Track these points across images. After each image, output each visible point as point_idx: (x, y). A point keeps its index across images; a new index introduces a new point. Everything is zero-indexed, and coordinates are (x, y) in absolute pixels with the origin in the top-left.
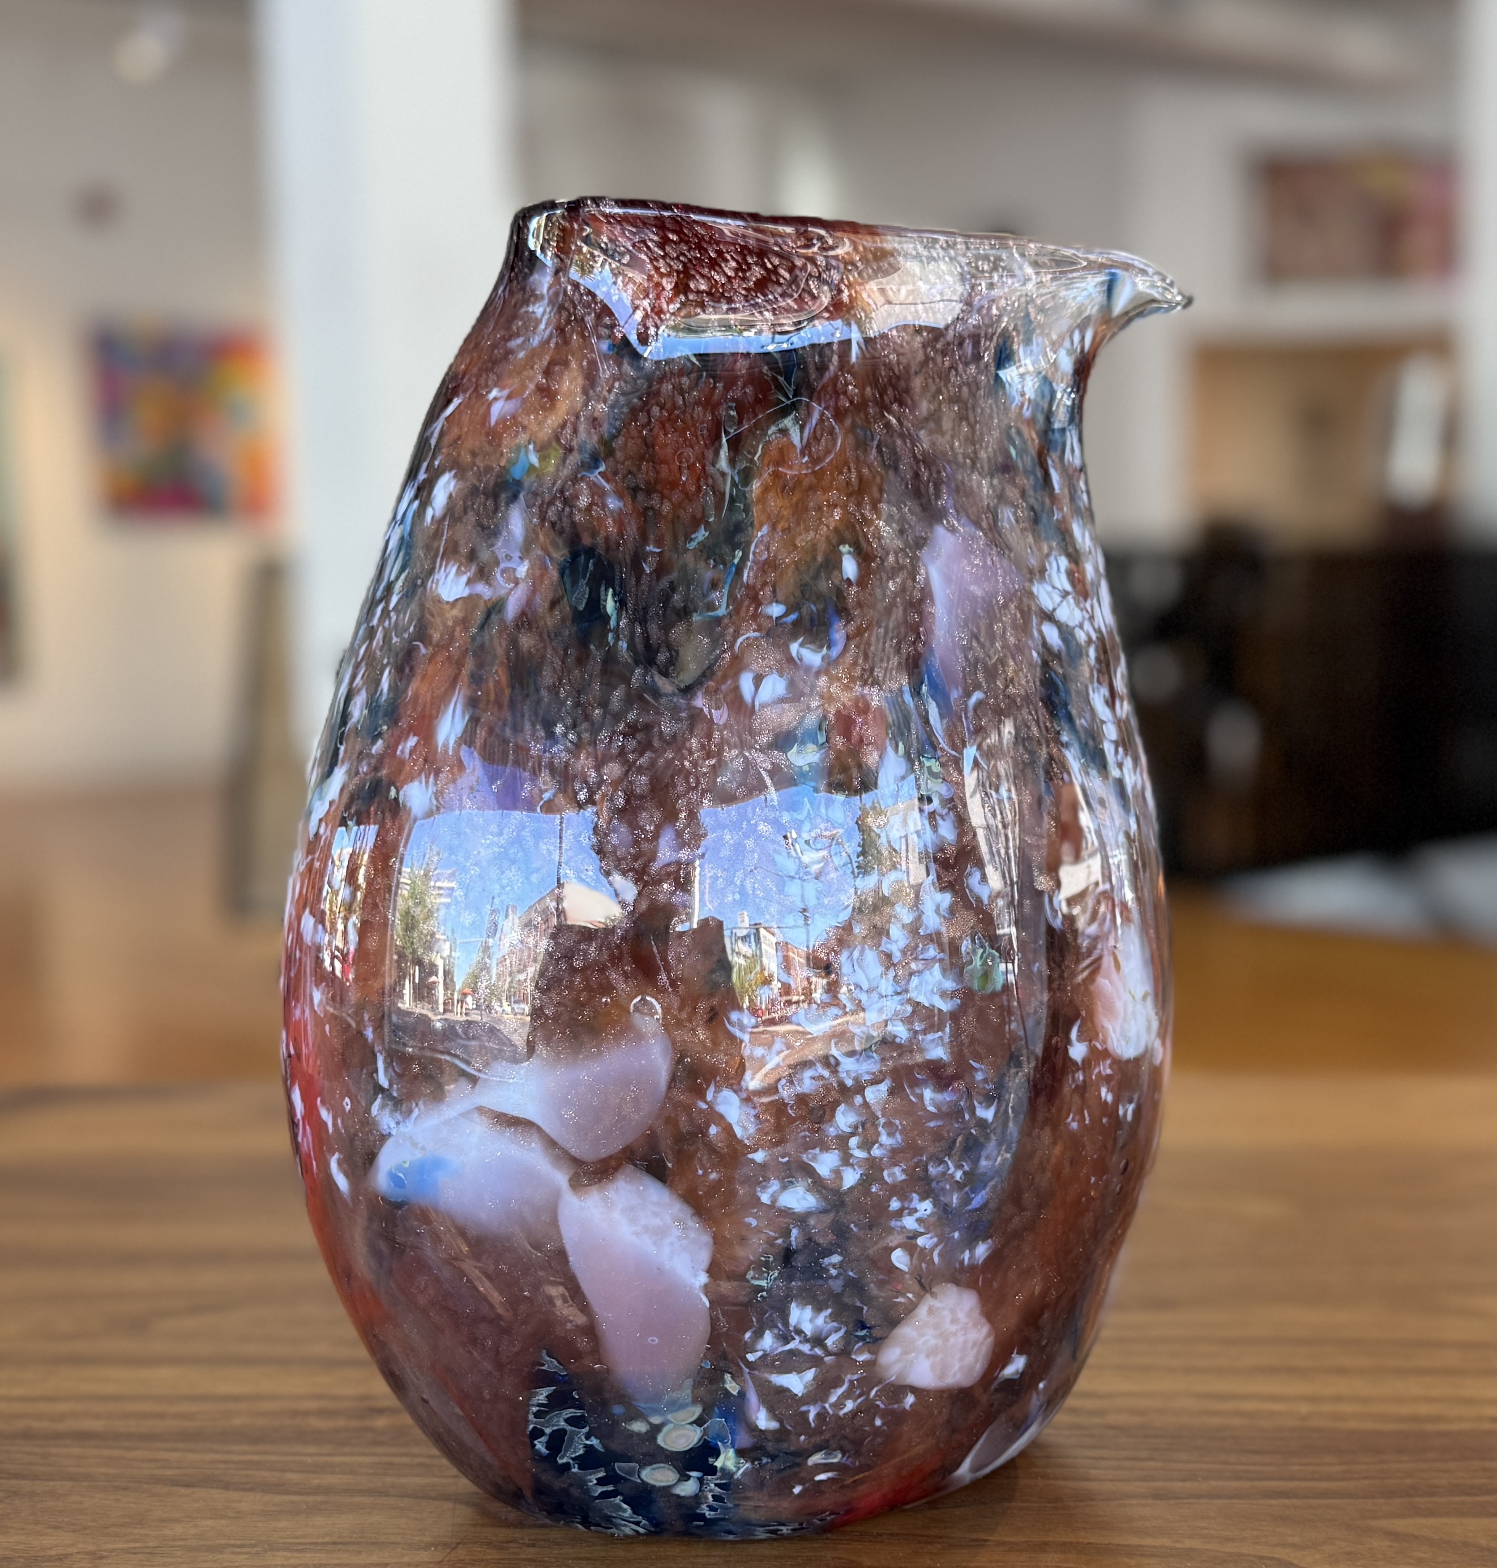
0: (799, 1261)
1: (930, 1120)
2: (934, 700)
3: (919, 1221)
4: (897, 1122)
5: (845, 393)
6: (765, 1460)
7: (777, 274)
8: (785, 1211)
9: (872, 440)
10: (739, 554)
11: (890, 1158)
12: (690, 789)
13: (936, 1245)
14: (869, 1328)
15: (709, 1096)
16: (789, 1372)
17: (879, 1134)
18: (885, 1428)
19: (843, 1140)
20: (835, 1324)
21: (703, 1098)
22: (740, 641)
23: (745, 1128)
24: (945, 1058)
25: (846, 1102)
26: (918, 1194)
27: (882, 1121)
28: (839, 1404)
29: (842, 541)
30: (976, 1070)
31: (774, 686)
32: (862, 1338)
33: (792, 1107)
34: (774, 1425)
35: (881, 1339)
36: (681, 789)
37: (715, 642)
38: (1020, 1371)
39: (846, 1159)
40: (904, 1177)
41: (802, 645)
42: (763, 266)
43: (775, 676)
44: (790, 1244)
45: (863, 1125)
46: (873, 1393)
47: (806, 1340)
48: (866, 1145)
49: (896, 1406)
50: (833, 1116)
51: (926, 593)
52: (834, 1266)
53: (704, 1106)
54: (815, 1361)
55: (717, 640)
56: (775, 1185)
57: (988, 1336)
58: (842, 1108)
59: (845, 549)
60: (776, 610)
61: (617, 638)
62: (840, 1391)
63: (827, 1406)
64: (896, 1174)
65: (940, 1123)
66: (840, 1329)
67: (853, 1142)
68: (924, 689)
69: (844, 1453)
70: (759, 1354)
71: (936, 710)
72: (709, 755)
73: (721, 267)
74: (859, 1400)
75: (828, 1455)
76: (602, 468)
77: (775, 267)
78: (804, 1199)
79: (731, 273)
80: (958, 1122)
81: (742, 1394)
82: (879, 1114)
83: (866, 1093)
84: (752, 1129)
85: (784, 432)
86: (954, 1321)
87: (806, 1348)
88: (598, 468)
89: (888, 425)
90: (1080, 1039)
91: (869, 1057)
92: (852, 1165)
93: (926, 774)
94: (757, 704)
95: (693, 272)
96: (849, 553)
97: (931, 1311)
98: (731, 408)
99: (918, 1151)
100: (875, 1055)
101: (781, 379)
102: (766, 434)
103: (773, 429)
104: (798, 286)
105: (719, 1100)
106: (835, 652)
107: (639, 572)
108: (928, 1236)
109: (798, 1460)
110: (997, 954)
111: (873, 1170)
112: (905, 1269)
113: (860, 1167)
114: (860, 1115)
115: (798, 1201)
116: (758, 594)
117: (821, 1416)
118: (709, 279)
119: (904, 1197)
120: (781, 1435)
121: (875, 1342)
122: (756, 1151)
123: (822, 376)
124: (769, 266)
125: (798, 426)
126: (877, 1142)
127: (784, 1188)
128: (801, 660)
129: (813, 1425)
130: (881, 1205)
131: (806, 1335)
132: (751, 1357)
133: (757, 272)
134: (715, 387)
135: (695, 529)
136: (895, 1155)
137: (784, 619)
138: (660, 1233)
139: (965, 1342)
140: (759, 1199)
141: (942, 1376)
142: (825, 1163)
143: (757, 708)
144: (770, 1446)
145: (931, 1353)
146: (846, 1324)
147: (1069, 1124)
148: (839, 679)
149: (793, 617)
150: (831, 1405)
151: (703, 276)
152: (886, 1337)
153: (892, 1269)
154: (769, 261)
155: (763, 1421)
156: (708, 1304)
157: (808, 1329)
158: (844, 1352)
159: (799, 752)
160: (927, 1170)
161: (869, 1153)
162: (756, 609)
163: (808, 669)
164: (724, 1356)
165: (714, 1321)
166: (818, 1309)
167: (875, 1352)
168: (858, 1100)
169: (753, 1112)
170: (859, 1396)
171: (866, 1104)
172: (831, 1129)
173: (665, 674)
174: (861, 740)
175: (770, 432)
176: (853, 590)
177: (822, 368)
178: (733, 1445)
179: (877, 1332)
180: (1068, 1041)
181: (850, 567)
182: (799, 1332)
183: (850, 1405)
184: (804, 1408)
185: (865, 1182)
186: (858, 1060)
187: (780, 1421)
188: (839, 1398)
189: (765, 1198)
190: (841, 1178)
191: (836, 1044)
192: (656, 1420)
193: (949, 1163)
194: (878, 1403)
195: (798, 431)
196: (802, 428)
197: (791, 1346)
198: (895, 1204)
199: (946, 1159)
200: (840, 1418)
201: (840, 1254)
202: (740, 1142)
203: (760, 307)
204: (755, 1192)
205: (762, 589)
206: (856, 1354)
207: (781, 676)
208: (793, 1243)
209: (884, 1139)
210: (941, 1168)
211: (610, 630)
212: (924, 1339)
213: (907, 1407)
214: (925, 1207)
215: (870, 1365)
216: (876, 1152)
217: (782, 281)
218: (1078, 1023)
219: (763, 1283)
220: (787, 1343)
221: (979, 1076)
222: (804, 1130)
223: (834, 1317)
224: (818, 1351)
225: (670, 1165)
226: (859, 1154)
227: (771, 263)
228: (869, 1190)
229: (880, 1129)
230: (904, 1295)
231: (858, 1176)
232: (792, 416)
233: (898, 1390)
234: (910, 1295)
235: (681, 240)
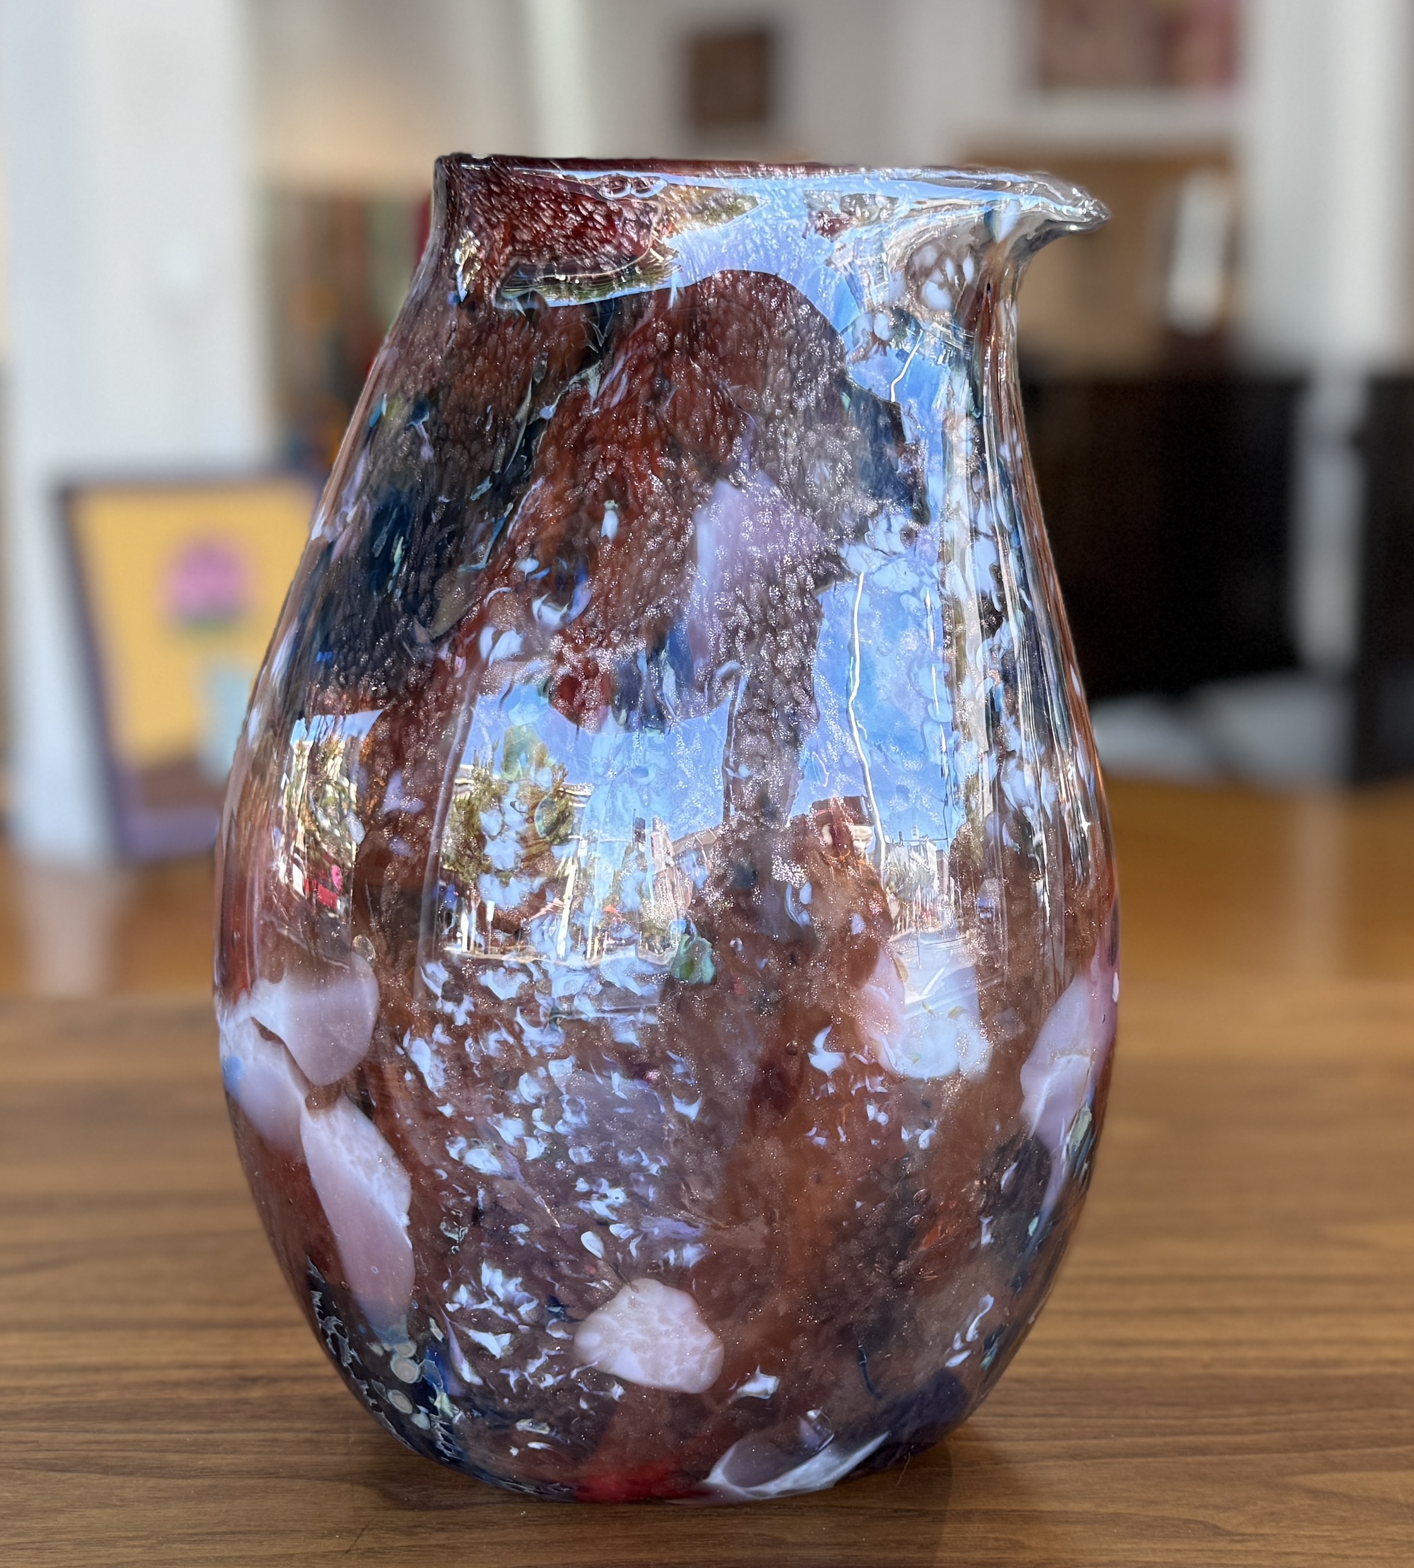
0: (487, 1223)
1: (620, 1106)
2: (672, 667)
3: (610, 1207)
4: (583, 1102)
5: (654, 341)
6: (476, 1414)
7: (594, 220)
8: (470, 1170)
9: (670, 390)
10: (510, 506)
11: (575, 1137)
12: (420, 739)
13: (633, 1237)
14: (563, 1306)
15: (406, 1044)
16: (486, 1331)
17: (563, 1111)
18: (592, 1412)
19: (526, 1110)
20: (526, 1294)
21: (400, 1044)
22: (491, 594)
23: (435, 1080)
24: (637, 1043)
25: (528, 1071)
26: (608, 1180)
27: (566, 1097)
28: (539, 1375)
29: (609, 496)
30: (675, 1062)
31: (511, 642)
32: (557, 1315)
33: (477, 1067)
34: (477, 1380)
35: (577, 1320)
36: (413, 739)
37: (469, 595)
38: (771, 1392)
39: (530, 1129)
40: (591, 1160)
41: (544, 603)
42: (578, 213)
43: (513, 633)
44: (477, 1203)
45: (547, 1098)
46: (574, 1374)
47: (498, 1303)
48: (552, 1118)
49: (602, 1393)
50: (516, 1084)
51: (689, 554)
52: (522, 1235)
53: (401, 1052)
54: (511, 1328)
55: (471, 594)
56: (461, 1143)
57: (713, 1345)
58: (525, 1077)
59: (610, 504)
60: (528, 566)
61: (395, 587)
62: (538, 1363)
63: (526, 1374)
64: (582, 1155)
65: (630, 1111)
66: (532, 1300)
67: (537, 1113)
68: (663, 655)
69: (552, 1427)
70: (457, 1306)
71: (673, 678)
72: (439, 708)
73: (539, 216)
74: (560, 1378)
75: (536, 1423)
76: (426, 418)
77: (590, 213)
78: (489, 1161)
79: (549, 222)
80: (651, 1113)
81: (446, 1341)
82: (563, 1090)
83: (550, 1066)
84: (441, 1084)
85: (584, 382)
86: (664, 1320)
87: (499, 1311)
88: (421, 418)
89: (691, 375)
90: (827, 1047)
91: (553, 1030)
92: (536, 1137)
93: (647, 744)
94: (491, 659)
95: (516, 222)
96: (614, 509)
97: (633, 1304)
98: (543, 358)
99: (607, 1136)
100: (559, 1029)
101: (596, 327)
102: (567, 384)
103: (575, 378)
104: (615, 231)
105: (414, 1048)
106: (575, 612)
107: (426, 519)
108: (623, 1225)
109: (507, 1422)
110: (708, 943)
111: (557, 1145)
112: (599, 1255)
113: (544, 1140)
114: (543, 1087)
115: (484, 1162)
116: (515, 548)
117: (522, 1383)
118: (530, 229)
119: (591, 1180)
120: (484, 1391)
121: (573, 1323)
122: (444, 1104)
123: (635, 324)
124: (585, 213)
125: (599, 376)
126: (561, 1118)
127: (470, 1147)
128: (540, 617)
129: (515, 1390)
130: (568, 1185)
131: (498, 1299)
132: (450, 1307)
133: (573, 220)
134: (534, 337)
135: (481, 481)
136: (580, 1135)
137: (535, 576)
138: (370, 1168)
139: (682, 1345)
140: (447, 1152)
141: (655, 1375)
142: (510, 1129)
143: (490, 664)
144: (478, 1401)
145: (637, 1347)
146: (538, 1297)
147: (812, 1138)
148: (573, 640)
149: (544, 573)
150: (532, 1376)
151: (525, 226)
152: (582, 1320)
153: (583, 1251)
154: (584, 207)
155: (467, 1373)
156: (411, 1246)
157: (500, 1292)
158: (539, 1326)
159: (520, 712)
160: (617, 1158)
161: (553, 1127)
162: (511, 563)
163: (545, 628)
164: (428, 1301)
165: (417, 1262)
166: (509, 1274)
167: (573, 1333)
168: (541, 1072)
169: (442, 1066)
170: (558, 1374)
171: (549, 1078)
172: (515, 1097)
173: (424, 624)
174: (583, 704)
175: (571, 382)
176: (608, 547)
177: (637, 315)
178: (446, 1391)
179: (572, 1312)
180: (812, 1049)
181: (610, 524)
182: (492, 1294)
183: (549, 1381)
184: (503, 1371)
185: (549, 1157)
186: (542, 1031)
187: (484, 1380)
188: (538, 1369)
189: (454, 1153)
190: (525, 1149)
191: (522, 1011)
192: (387, 1347)
193: (643, 1154)
194: (581, 1385)
195: (598, 381)
196: (603, 378)
197: (485, 1305)
198: (582, 1186)
199: (639, 1149)
200: (540, 1390)
201: (527, 1225)
202: (431, 1094)
203: (580, 254)
204: (444, 1146)
205: (520, 544)
206: (551, 1328)
207: (518, 633)
208: (481, 1203)
209: (568, 1116)
210: (632, 1158)
211: (391, 578)
212: (628, 1331)
213: (616, 1397)
214: (617, 1196)
215: (569, 1345)
216: (560, 1128)
217: (598, 226)
218: (828, 1030)
219: (455, 1237)
220: (482, 1302)
221: (678, 1069)
222: (489, 1093)
223: (525, 1286)
224: (512, 1317)
225: (374, 1104)
226: (543, 1127)
227: (586, 210)
228: (554, 1165)
229: (564, 1105)
230: (598, 1281)
231: (542, 1150)
232: (597, 365)
233: (603, 1378)
234: (607, 1283)
235: (503, 192)
